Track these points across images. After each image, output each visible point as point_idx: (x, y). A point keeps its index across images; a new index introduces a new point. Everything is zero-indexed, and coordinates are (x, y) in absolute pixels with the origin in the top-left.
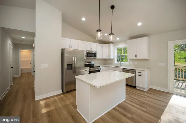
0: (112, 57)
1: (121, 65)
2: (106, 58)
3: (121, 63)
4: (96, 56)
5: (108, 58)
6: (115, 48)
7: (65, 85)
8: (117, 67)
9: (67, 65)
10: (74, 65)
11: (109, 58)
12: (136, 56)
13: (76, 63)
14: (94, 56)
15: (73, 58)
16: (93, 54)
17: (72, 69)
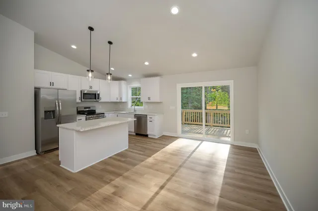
0: (124, 100)
1: (135, 111)
2: (115, 100)
3: (136, 107)
4: (98, 98)
5: (118, 101)
6: (129, 88)
7: (42, 145)
8: (130, 113)
9: (45, 112)
10: (57, 113)
11: (120, 101)
12: (149, 98)
13: (61, 109)
14: (95, 99)
15: (57, 101)
16: (94, 96)
17: (54, 118)
